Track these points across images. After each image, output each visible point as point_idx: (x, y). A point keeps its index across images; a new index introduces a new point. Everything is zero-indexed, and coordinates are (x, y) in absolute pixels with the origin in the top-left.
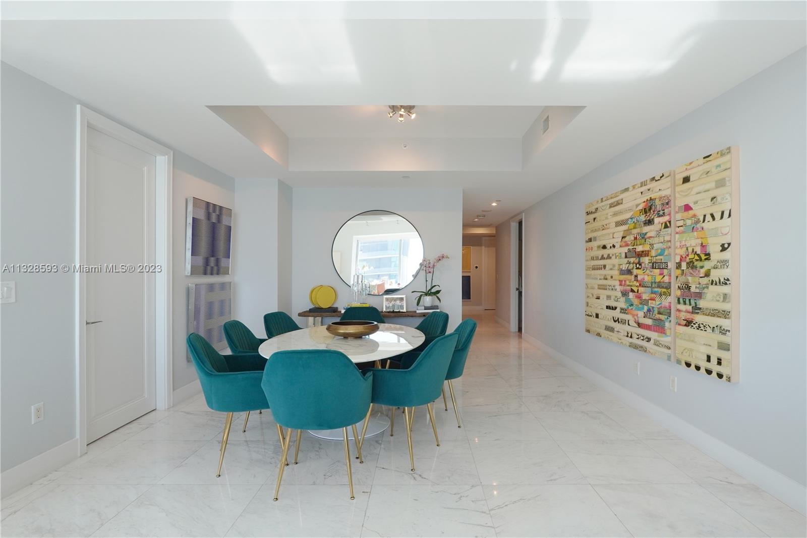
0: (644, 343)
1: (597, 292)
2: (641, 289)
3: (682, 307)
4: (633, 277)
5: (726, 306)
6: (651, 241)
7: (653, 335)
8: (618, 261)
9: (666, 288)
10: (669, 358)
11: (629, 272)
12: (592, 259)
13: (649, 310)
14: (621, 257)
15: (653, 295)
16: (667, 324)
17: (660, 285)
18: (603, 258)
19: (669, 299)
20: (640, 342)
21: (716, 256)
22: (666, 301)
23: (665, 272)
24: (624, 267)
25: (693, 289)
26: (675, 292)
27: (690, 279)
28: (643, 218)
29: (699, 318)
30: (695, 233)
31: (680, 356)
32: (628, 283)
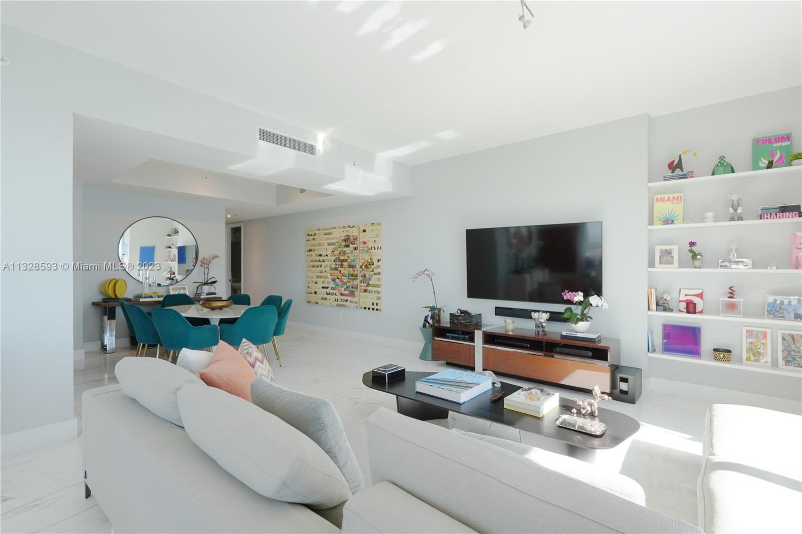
0: (345, 303)
1: (315, 280)
2: (343, 278)
3: (362, 284)
4: (338, 272)
5: (379, 283)
6: (348, 255)
7: (349, 298)
8: (330, 262)
9: (356, 276)
10: (357, 307)
11: (336, 269)
12: (312, 261)
13: (347, 287)
14: (331, 261)
15: (349, 280)
16: (356, 292)
17: (352, 275)
18: (319, 261)
19: (357, 281)
20: (342, 303)
21: (376, 263)
22: (355, 283)
23: (355, 269)
24: (333, 266)
25: (367, 277)
26: (360, 278)
27: (366, 273)
28: (344, 243)
29: (369, 288)
30: (368, 254)
31: (361, 305)
32: (335, 274)
